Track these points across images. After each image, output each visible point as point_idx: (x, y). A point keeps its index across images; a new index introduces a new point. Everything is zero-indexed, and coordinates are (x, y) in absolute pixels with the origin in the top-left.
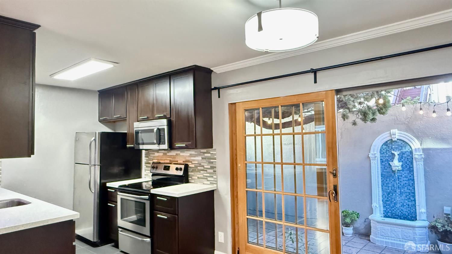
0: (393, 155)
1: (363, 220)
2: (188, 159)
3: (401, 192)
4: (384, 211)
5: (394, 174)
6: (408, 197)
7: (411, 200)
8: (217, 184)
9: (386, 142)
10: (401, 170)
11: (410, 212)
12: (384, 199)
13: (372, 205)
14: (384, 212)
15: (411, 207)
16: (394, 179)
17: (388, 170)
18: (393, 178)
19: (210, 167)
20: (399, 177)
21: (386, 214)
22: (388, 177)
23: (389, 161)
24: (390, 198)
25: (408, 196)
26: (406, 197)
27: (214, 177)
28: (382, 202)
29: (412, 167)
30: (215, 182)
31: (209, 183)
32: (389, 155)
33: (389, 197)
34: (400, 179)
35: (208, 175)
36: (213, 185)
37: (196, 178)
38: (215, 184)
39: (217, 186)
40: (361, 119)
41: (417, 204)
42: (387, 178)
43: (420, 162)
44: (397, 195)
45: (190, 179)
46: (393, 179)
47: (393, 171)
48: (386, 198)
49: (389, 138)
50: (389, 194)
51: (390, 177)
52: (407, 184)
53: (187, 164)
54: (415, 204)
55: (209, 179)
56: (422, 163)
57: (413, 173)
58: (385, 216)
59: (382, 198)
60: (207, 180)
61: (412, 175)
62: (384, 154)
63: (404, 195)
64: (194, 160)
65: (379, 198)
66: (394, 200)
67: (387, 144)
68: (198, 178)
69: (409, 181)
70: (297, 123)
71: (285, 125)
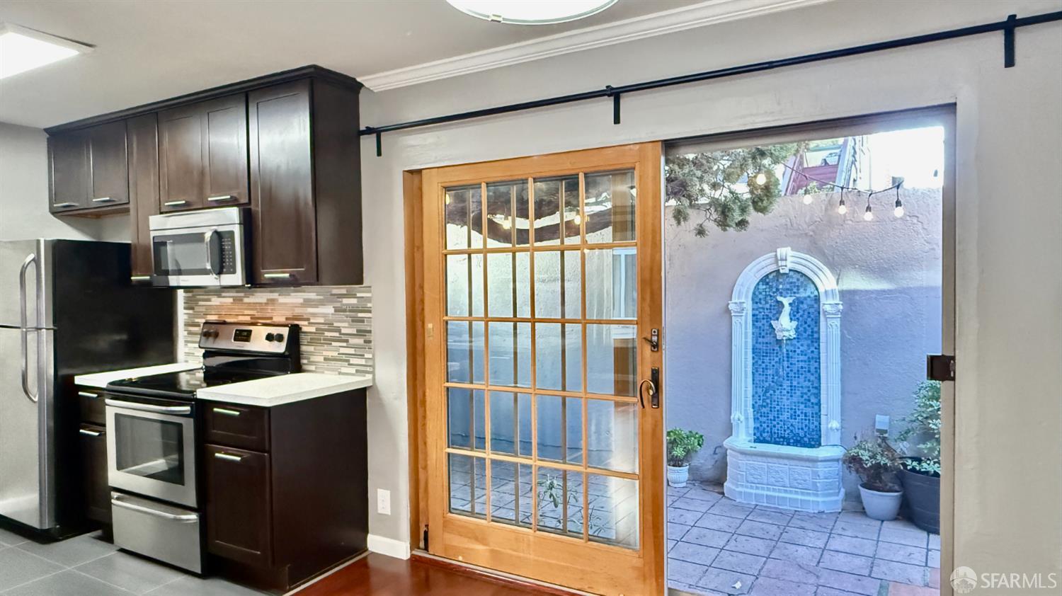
0: (781, 304)
1: (711, 451)
2: (298, 311)
3: (791, 386)
4: (755, 428)
5: (780, 347)
6: (805, 396)
7: (812, 403)
8: (373, 373)
9: (767, 276)
10: (794, 338)
11: (809, 428)
12: (756, 403)
13: (732, 417)
14: (756, 431)
15: (811, 418)
16: (780, 359)
17: (769, 339)
18: (777, 356)
19: (355, 332)
20: (790, 353)
21: (758, 434)
22: (767, 353)
23: (771, 319)
24: (768, 401)
25: (806, 394)
26: (802, 397)
27: (367, 356)
28: (752, 410)
29: (816, 332)
30: (368, 369)
31: (353, 370)
32: (771, 306)
33: (768, 398)
34: (792, 358)
35: (352, 351)
36: (364, 376)
37: (321, 359)
38: (368, 373)
39: (374, 379)
40: (715, 220)
41: (823, 412)
42: (763, 356)
43: (834, 321)
44: (784, 392)
45: (304, 361)
46: (777, 359)
47: (777, 340)
48: (760, 400)
49: (773, 268)
50: (766, 392)
51: (770, 353)
52: (805, 368)
53: (297, 325)
54: (820, 411)
55: (353, 361)
56: (838, 322)
57: (819, 345)
58: (757, 440)
59: (753, 400)
60: (349, 364)
61: (816, 348)
62: (761, 303)
63: (798, 393)
64: (314, 315)
65: (746, 401)
66: (778, 405)
67: (767, 280)
68: (325, 359)
69: (809, 361)
70: (572, 229)
71: (542, 234)
